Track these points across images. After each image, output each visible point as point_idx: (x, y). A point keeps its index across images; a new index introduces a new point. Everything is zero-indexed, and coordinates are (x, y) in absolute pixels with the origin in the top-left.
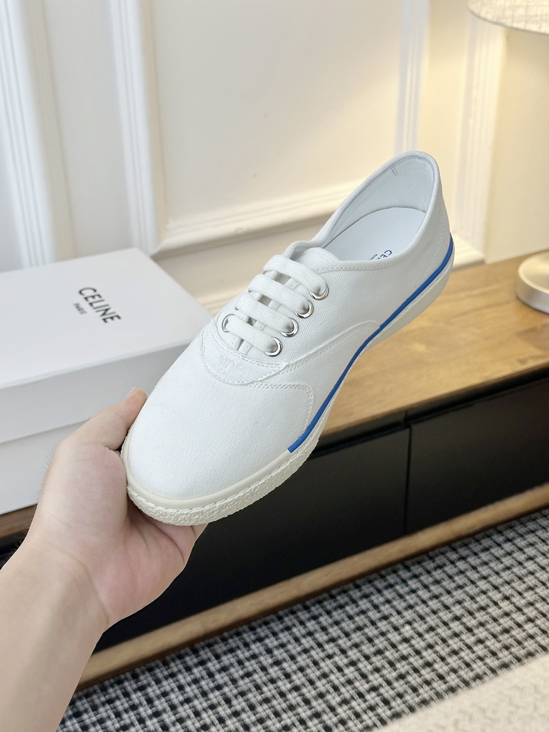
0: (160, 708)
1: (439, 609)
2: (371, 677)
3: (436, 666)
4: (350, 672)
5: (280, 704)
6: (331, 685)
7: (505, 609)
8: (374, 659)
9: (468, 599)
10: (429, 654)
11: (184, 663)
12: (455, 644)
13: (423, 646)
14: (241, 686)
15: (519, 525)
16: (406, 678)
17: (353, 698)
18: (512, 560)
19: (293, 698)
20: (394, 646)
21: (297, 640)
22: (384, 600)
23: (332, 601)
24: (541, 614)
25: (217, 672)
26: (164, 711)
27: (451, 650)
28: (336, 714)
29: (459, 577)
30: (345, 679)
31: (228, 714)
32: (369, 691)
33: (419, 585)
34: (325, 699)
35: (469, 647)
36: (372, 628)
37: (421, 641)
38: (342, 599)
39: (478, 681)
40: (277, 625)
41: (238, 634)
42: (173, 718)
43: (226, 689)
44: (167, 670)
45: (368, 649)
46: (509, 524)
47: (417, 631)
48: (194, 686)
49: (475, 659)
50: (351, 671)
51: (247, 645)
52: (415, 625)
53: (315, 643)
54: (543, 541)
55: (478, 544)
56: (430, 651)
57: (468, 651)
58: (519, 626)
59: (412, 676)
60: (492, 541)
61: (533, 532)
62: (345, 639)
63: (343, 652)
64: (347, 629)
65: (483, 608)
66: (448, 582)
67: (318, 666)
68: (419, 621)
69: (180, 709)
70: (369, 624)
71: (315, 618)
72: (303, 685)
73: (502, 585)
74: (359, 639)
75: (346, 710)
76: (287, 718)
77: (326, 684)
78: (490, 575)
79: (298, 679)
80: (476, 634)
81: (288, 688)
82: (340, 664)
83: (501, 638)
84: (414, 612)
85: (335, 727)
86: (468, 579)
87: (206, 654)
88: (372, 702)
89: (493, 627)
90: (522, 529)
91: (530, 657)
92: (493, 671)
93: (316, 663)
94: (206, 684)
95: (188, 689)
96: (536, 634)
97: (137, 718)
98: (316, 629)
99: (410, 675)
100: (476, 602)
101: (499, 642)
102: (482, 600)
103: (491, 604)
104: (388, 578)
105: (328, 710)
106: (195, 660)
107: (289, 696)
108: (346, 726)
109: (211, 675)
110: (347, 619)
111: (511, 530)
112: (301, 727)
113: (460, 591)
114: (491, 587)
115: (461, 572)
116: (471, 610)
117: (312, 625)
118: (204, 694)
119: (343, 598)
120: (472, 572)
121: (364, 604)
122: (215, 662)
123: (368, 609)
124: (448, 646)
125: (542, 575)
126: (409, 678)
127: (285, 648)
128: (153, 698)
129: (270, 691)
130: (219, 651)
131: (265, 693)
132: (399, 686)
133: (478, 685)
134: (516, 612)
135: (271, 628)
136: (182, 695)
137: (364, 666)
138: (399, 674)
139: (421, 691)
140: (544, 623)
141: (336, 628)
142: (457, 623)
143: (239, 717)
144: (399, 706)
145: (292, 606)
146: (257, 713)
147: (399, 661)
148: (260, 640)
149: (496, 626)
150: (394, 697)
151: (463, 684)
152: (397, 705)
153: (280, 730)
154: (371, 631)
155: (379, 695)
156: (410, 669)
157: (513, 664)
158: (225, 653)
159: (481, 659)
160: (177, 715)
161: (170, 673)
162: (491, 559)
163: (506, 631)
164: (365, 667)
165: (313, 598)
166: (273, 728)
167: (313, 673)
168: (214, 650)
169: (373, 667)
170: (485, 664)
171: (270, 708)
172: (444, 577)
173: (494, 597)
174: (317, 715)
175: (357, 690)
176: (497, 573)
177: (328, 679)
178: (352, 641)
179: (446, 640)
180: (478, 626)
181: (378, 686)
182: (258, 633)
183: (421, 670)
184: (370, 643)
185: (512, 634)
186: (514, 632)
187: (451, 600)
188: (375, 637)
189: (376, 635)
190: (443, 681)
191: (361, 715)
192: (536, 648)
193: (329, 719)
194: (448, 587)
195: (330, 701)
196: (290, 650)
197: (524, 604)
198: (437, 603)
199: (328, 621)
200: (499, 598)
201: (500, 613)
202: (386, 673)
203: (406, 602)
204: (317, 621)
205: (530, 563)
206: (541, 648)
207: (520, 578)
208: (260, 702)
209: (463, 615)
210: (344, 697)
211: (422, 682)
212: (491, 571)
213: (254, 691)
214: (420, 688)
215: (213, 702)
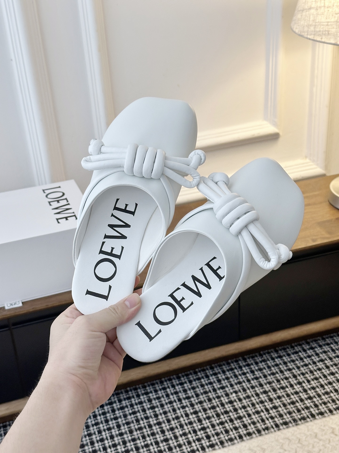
1: (256, 386)
2: (204, 422)
3: (244, 419)
4: (193, 418)
5: (147, 432)
6: (179, 424)
7: (296, 389)
8: (209, 411)
9: (275, 381)
10: (242, 411)
12: (259, 407)
13: (240, 407)
14: (129, 419)
15: (322, 340)
16: (225, 424)
17: (190, 432)
18: (310, 361)
19: (156, 429)
20: (223, 405)
21: (168, 396)
22: (225, 377)
23: (195, 375)
24: (318, 396)
25: (117, 410)
27: (255, 411)
28: (177, 441)
29: (275, 367)
30: (188, 421)
31: (117, 434)
32: (200, 430)
33: (248, 370)
34: (173, 431)
35: (267, 410)
36: (213, 393)
37: (240, 403)
38: (200, 375)
39: (266, 431)
40: (159, 386)
41: (136, 389)
43: (120, 420)
45: (207, 405)
46: (316, 339)
47: (239, 397)
48: (102, 416)
49: (269, 418)
50: (194, 417)
51: (138, 396)
52: (240, 394)
53: (178, 398)
54: (333, 350)
55: (292, 349)
56: (243, 410)
57: (265, 413)
58: (302, 400)
60: (301, 348)
61: (328, 344)
62: (195, 398)
63: (192, 405)
64: (199, 392)
65: (283, 388)
66: (267, 370)
67: (175, 412)
68: (242, 392)
69: (91, 428)
70: (212, 391)
71: (182, 384)
72: (164, 422)
73: (299, 375)
74: (204, 399)
75: (184, 439)
76: (149, 440)
77: (177, 423)
78: (294, 368)
79: (162, 418)
80: (273, 403)
81: (155, 423)
82: (188, 412)
83: (288, 407)
84: (241, 387)
85: (175, 448)
86: (279, 370)
88: (200, 436)
89: (286, 400)
90: (323, 342)
91: (302, 421)
92: (277, 426)
93: (174, 410)
95: (99, 417)
96: (311, 406)
98: (181, 390)
99: (227, 423)
100: (280, 384)
101: (286, 409)
102: (284, 383)
103: (289, 386)
104: (232, 364)
105: (173, 438)
107: (154, 428)
108: (181, 448)
109: (113, 411)
110: (200, 386)
111: (315, 342)
112: (155, 446)
113: (272, 377)
114: (292, 376)
115: (277, 365)
116: (276, 388)
117: (179, 388)
118: (107, 421)
119: (202, 374)
120: (283, 366)
121: (213, 379)
122: (118, 404)
123: (214, 382)
124: (255, 409)
125: (326, 371)
126: (226, 425)
127: (159, 400)
129: (144, 423)
130: (122, 398)
131: (141, 424)
132: (219, 429)
134: (303, 392)
135: (155, 388)
136: (94, 421)
137: (202, 415)
138: (221, 421)
139: (231, 433)
140: (318, 401)
141: (192, 391)
142: (264, 395)
143: (122, 437)
144: (215, 440)
145: (170, 376)
146: (134, 435)
147: (223, 414)
148: (147, 393)
150: (214, 434)
151: (257, 432)
152: (215, 439)
153: (143, 446)
154: (212, 395)
155: (205, 433)
156: (228, 420)
157: (291, 423)
158: (125, 399)
159: (272, 418)
162: (297, 359)
163: (293, 403)
164: (203, 415)
165: (184, 372)
166: (139, 445)
167: (171, 416)
168: (119, 397)
169: (207, 416)
170: (274, 421)
171: (140, 434)
172: (265, 367)
173: (293, 382)
174: (166, 440)
175: (193, 428)
176: (298, 368)
177: (178, 420)
178: (199, 400)
179: (255, 404)
180: (277, 398)
181: (206, 428)
182: (147, 390)
183: (235, 421)
184: (209, 402)
185: (296, 406)
186: (297, 404)
187: (265, 381)
188: (213, 399)
189: (214, 397)
190: (245, 429)
191: (192, 443)
192: (308, 415)
193: (173, 443)
194: (266, 373)
195: (176, 433)
196: (162, 401)
197: (309, 388)
198: (256, 382)
199: (189, 386)
200: (295, 383)
201: (293, 392)
202: (213, 420)
203: (238, 380)
204: (182, 386)
205: (321, 363)
206: (311, 416)
207: (311, 372)
208: (137, 429)
209: (270, 391)
210: (185, 431)
211: (233, 428)
212: (295, 366)
213: (135, 423)
214: (230, 432)
215: (110, 426)
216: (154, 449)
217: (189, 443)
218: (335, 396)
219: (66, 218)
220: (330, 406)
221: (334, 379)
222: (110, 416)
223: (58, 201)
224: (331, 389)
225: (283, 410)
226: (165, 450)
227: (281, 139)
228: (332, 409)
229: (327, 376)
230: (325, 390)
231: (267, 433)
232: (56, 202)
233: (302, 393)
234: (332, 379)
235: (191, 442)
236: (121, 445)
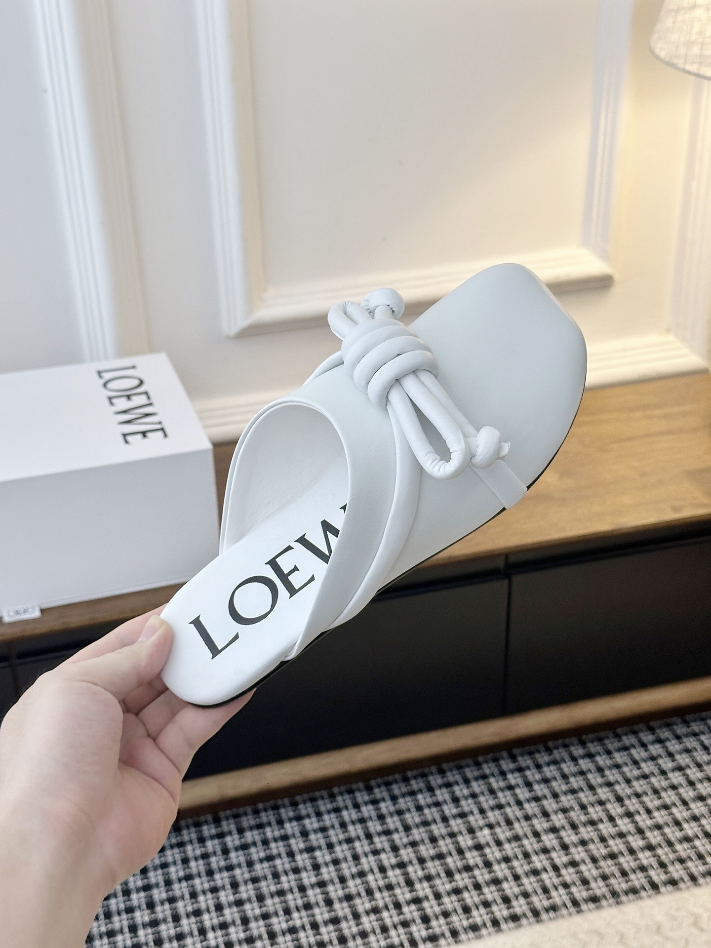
0: (153, 881)
1: (535, 815)
2: (418, 886)
3: (505, 885)
4: (394, 876)
5: (295, 900)
6: (365, 887)
7: (621, 827)
8: (429, 864)
9: (577, 807)
10: (502, 868)
11: (201, 832)
12: (538, 862)
13: (498, 858)
14: (257, 871)
15: (681, 723)
16: (462, 893)
17: (386, 907)
18: (653, 767)
19: (314, 895)
20: (460, 852)
21: (343, 825)
22: (468, 793)
23: (404, 785)
24: (667, 843)
25: (234, 850)
26: (157, 885)
27: (531, 868)
28: (359, 923)
29: (577, 778)
30: (385, 883)
31: (230, 901)
32: (408, 903)
33: (520, 781)
34: (351, 903)
35: (556, 868)
36: (441, 825)
37: (498, 851)
38: (415, 785)
39: (552, 914)
40: (325, 804)
41: (276, 808)
42: (164, 896)
43: (237, 872)
44: (176, 837)
45: (426, 850)
46: (669, 720)
47: (497, 838)
48: (201, 862)
49: (558, 885)
50: (397, 875)
51: (280, 823)
52: (498, 830)
53: (365, 832)
54: (705, 748)
55: (616, 740)
56: (504, 865)
57: (552, 873)
58: (632, 851)
59: (469, 892)
60: (636, 740)
61: (695, 735)
62: (403, 834)
63: (395, 849)
64: (409, 822)
65: (592, 823)
66: (559, 782)
67: (357, 862)
68: (504, 826)
69: (176, 886)
70: (438, 819)
71: (375, 802)
72: (332, 881)
73: (629, 797)
74: (420, 837)
76: (297, 919)
77: (359, 885)
78: (618, 782)
79: (327, 873)
80: (571, 854)
81: (312, 883)
82: (386, 863)
83: (602, 863)
84: (502, 814)
85: (352, 938)
86: (587, 784)
87: (229, 825)
88: (408, 917)
89: (598, 849)
90: (683, 729)
91: (631, 896)
92: (575, 903)
93: (356, 857)
94: (216, 862)
95: (193, 864)
96: (651, 866)
97: (122, 888)
98: (372, 816)
99: (468, 890)
100: (586, 814)
101: (597, 868)
102: (595, 812)
103: (605, 819)
104: (485, 766)
105: (350, 917)
106: (213, 831)
107: (310, 892)
108: (366, 940)
109: (226, 851)
110: (413, 809)
111: (667, 729)
112: (310, 932)
113: (570, 797)
114: (614, 797)
115: (582, 773)
116: (577, 822)
117: (368, 811)
118: (210, 873)
119: (420, 782)
120: (595, 775)
121: (442, 795)
122: (236, 836)
123: (445, 802)
124: (529, 863)
125: (687, 792)
126: (466, 895)
127: (325, 833)
128: (149, 868)
129: (289, 882)
130: (245, 824)
131: (282, 884)
132: (449, 902)
133: (551, 918)
134: (635, 834)
135: (317, 806)
136: (184, 869)
137: (414, 871)
138: (455, 887)
139: (475, 913)
140: (667, 854)
141: (396, 818)
142: (551, 836)
143: (241, 907)
144: (440, 926)
145: (351, 783)
146: (265, 906)
147: (459, 872)
148: (299, 818)
149: (601, 847)
150: (437, 914)
151: (531, 914)
152: (439, 926)
153: (284, 931)
154: (438, 829)
155: (418, 910)
156: (471, 884)
157: (606, 898)
158: (251, 828)
159: (566, 886)
160: (169, 893)
161: (180, 841)
162: (627, 762)
163: (613, 856)
164: (416, 872)
165: (382, 777)
166: (277, 928)
167: (348, 868)
168: (240, 822)
169: (425, 874)
170: (570, 894)
171: (281, 903)
172: (556, 776)
173: (614, 810)
174: (335, 921)
175: (394, 899)
176: (628, 781)
177: (364, 879)
178: (411, 838)
179: (530, 855)
180: (578, 843)
181: (422, 898)
182: (299, 810)
183: (484, 887)
184: (432, 843)
185: (618, 861)
186: (622, 860)
187: (555, 806)
188: (441, 838)
189: (443, 834)
190: (506, 905)
191: (389, 930)
192: (643, 884)
193: (349, 928)
194: (557, 789)
195: (357, 906)
196: (331, 837)
197: (649, 826)
198: (535, 807)
199: (389, 808)
200: (619, 813)
201: (612, 832)
202: (438, 884)
203: (496, 800)
204: (375, 806)
205: (677, 774)
206: (651, 885)
207: (656, 792)
208: (272, 893)
209: (563, 828)
210: (376, 905)
211: (480, 902)
212: (621, 777)
213: (270, 879)
214: (474, 910)
215: (216, 885)
216: (307, 937)
217: (384, 929)
218: (704, 845)
219: (144, 434)
220: (691, 866)
221: (703, 809)
222: (218, 862)
223: (129, 397)
224: (696, 829)
225: (589, 870)
226: (331, 942)
227: (616, 290)
228: (696, 873)
229: (689, 803)
230: (682, 832)
231: (552, 918)
232: (124, 399)
233: (633, 836)
234: (698, 808)
235: (388, 928)
236: (238, 925)
